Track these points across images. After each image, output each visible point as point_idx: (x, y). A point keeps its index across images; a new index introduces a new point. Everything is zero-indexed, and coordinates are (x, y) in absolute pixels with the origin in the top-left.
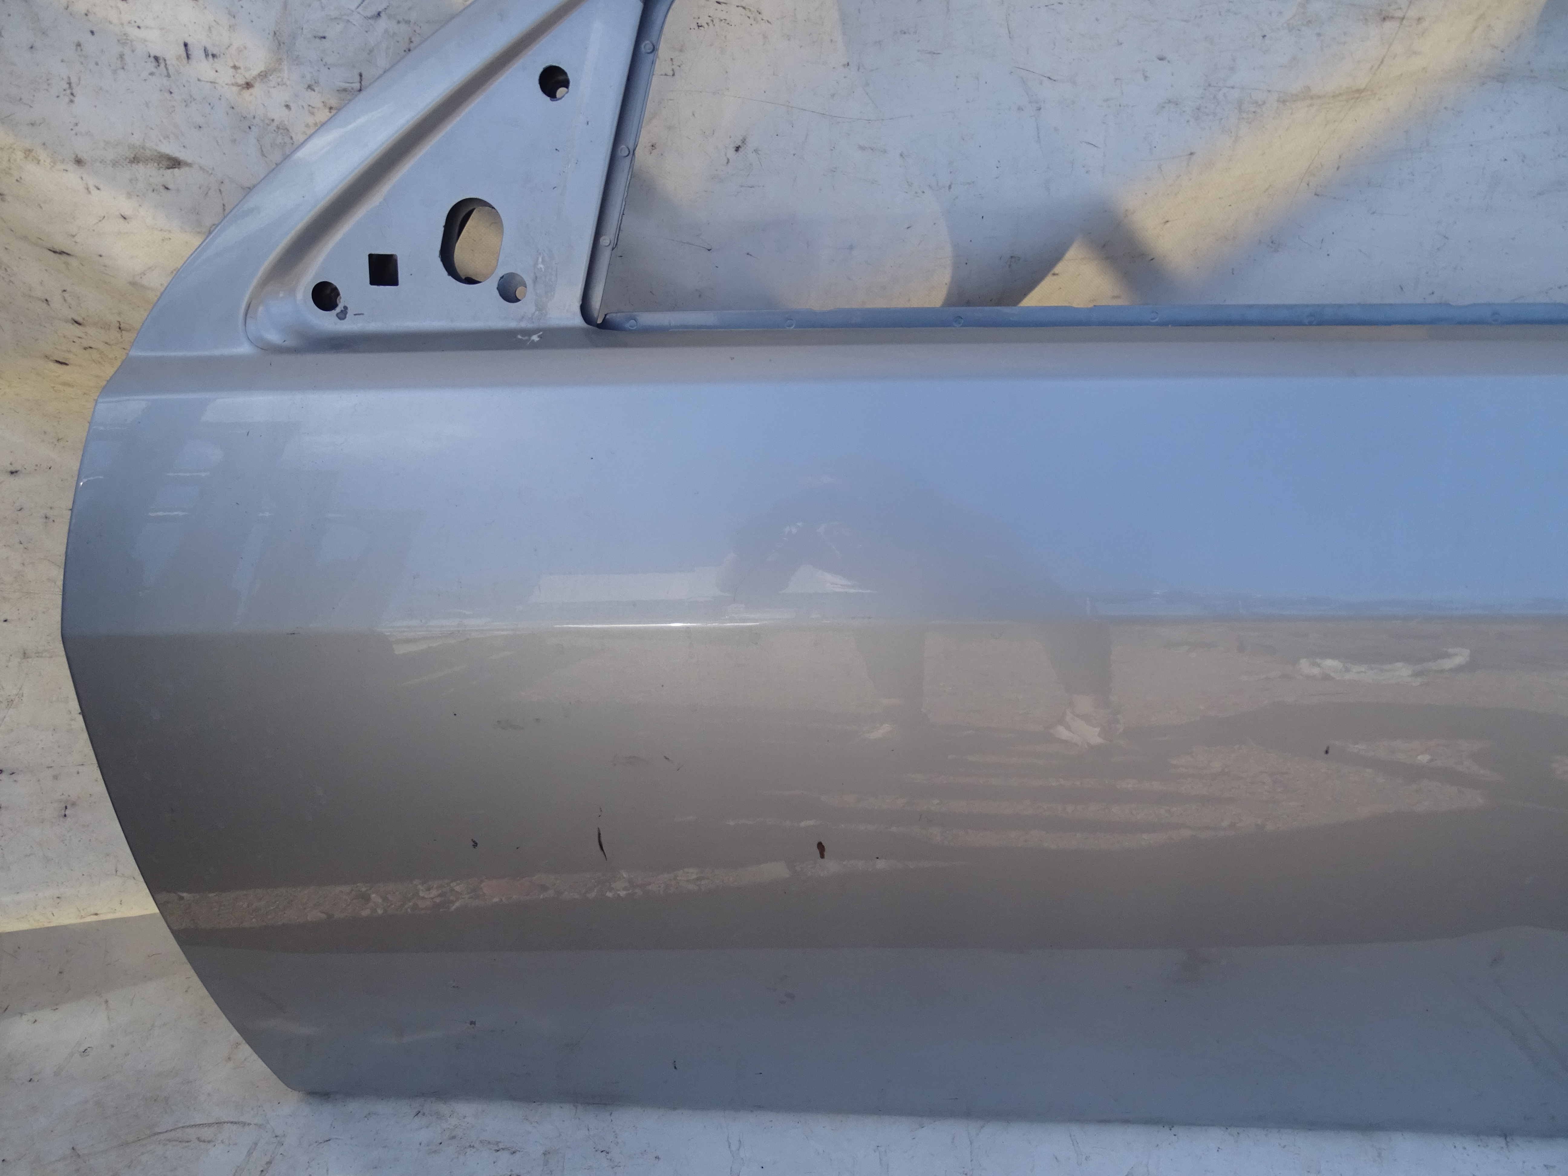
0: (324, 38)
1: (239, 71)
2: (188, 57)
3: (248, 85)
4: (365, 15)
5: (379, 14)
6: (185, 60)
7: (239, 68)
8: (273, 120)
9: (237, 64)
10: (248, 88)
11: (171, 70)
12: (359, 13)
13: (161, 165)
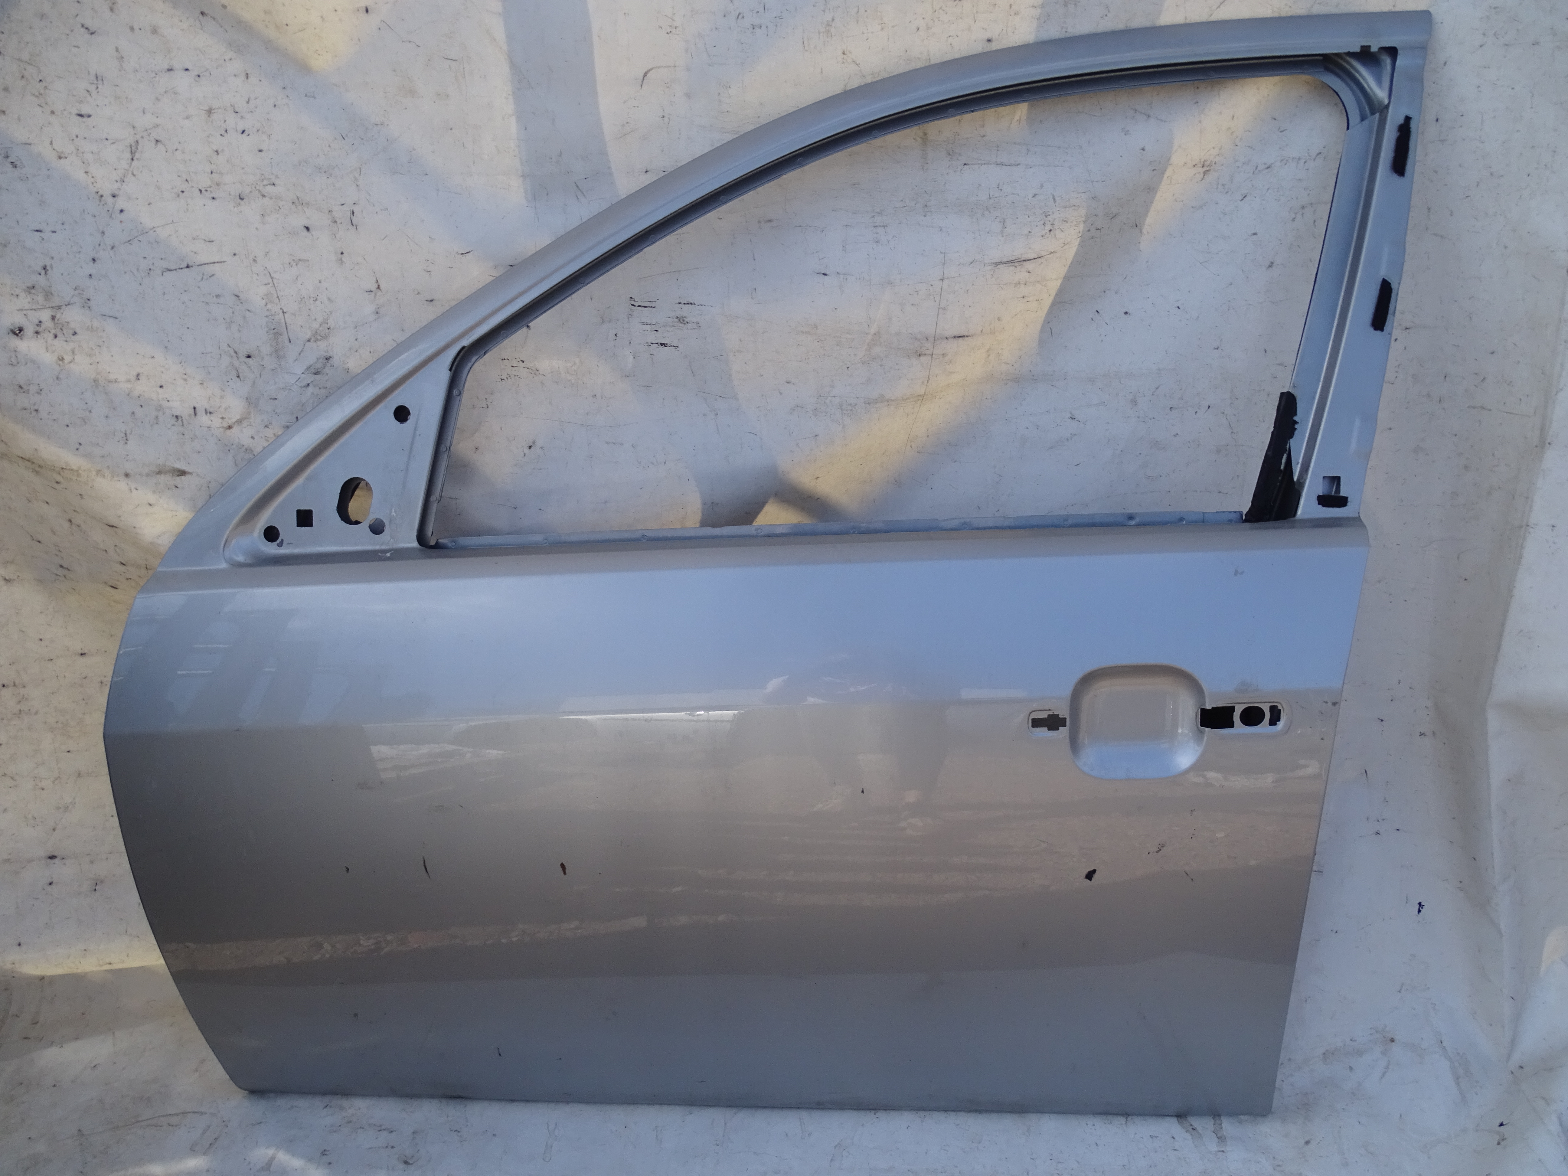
0: (276, 399)
1: (225, 420)
2: (195, 414)
3: (230, 427)
4: (300, 385)
5: (308, 385)
6: (193, 416)
7: (225, 418)
8: (243, 445)
9: (224, 416)
10: (229, 429)
11: (185, 422)
12: (296, 385)
13: (174, 475)
